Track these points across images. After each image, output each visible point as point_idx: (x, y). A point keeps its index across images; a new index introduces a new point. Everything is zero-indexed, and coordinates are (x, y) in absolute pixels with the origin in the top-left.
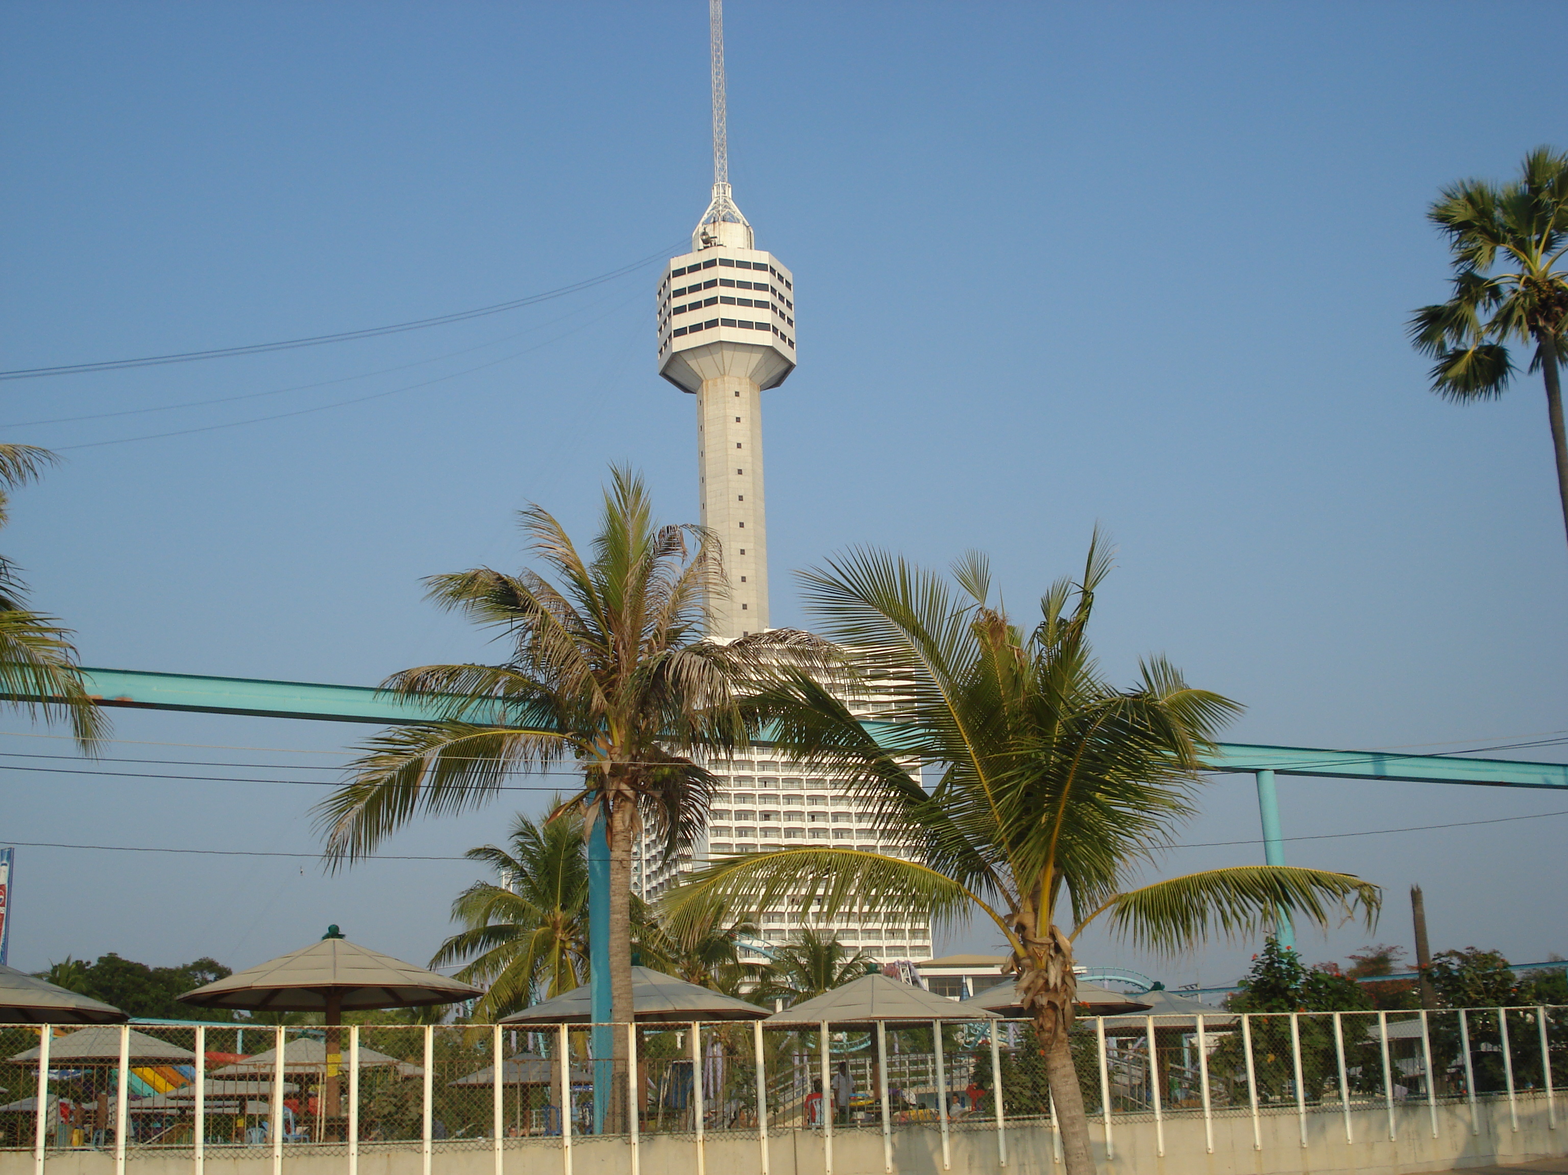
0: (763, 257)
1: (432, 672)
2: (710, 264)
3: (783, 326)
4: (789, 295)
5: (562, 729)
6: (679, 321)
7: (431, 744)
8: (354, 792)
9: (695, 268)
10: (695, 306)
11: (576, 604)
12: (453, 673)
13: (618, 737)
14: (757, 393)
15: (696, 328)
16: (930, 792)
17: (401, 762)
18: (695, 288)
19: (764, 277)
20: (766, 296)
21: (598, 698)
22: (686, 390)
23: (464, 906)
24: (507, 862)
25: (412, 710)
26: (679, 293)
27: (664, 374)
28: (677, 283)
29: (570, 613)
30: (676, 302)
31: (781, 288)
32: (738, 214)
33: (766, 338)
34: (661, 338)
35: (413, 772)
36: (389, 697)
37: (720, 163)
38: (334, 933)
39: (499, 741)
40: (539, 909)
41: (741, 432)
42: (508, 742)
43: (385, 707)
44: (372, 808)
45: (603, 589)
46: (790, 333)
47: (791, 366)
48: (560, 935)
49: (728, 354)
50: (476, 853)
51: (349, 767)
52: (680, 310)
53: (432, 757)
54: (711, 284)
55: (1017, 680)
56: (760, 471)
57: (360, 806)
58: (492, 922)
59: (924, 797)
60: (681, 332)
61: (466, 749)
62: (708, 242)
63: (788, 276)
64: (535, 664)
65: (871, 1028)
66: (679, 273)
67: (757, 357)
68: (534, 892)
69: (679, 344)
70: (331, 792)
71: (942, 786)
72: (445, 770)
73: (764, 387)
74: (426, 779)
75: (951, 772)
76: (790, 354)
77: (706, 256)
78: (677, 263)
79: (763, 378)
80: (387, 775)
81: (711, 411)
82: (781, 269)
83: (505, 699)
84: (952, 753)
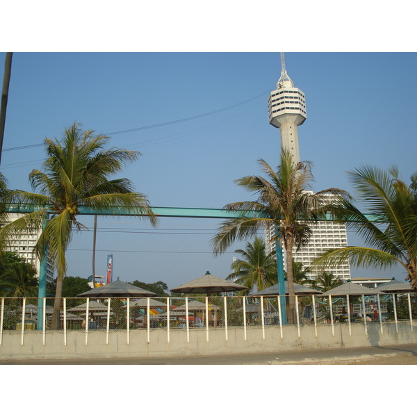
0: (296, 89)
1: (236, 204)
2: (282, 92)
3: (302, 108)
4: (304, 99)
5: (271, 218)
6: (274, 109)
7: (238, 223)
8: (219, 237)
9: (278, 94)
10: (278, 104)
11: (273, 184)
12: (242, 204)
13: (287, 219)
14: (296, 127)
15: (279, 110)
16: (383, 232)
17: (231, 228)
18: (278, 99)
19: (297, 95)
20: (297, 100)
21: (282, 209)
22: (277, 127)
23: (234, 266)
24: (245, 254)
25: (232, 214)
26: (274, 101)
27: (270, 123)
28: (273, 98)
29: (272, 187)
30: (273, 104)
31: (301, 98)
32: (289, 78)
33: (298, 112)
34: (269, 114)
35: (234, 231)
36: (225, 211)
37: (283, 65)
38: (208, 273)
39: (256, 222)
40: (254, 267)
41: (292, 138)
42: (258, 222)
43: (224, 214)
44: (224, 240)
45: (281, 180)
46: (305, 110)
47: (305, 119)
48: (259, 273)
49: (288, 117)
50: (237, 251)
51: (217, 229)
52: (274, 106)
53: (239, 226)
54: (282, 98)
55: (408, 199)
56: (298, 148)
57: (221, 240)
58: (241, 270)
59: (382, 233)
60: (275, 112)
61: (248, 224)
62: (281, 87)
63: (303, 94)
64: (264, 200)
65: (344, 297)
66: (273, 96)
67: (296, 117)
68: (252, 262)
69: (274, 115)
70: (213, 236)
71: (388, 229)
72: (242, 230)
73: (298, 125)
74: (237, 232)
75: (390, 225)
76: (305, 116)
77: (281, 90)
78: (273, 93)
79: (297, 123)
80: (228, 231)
81: (283, 132)
82: (301, 92)
83: (255, 211)
84: (390, 220)
